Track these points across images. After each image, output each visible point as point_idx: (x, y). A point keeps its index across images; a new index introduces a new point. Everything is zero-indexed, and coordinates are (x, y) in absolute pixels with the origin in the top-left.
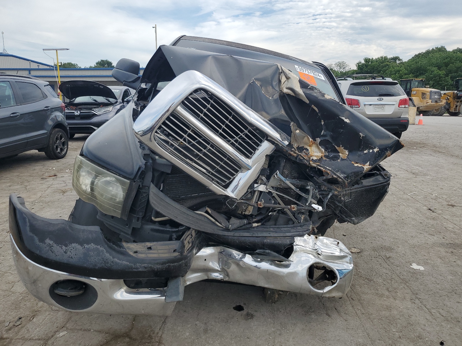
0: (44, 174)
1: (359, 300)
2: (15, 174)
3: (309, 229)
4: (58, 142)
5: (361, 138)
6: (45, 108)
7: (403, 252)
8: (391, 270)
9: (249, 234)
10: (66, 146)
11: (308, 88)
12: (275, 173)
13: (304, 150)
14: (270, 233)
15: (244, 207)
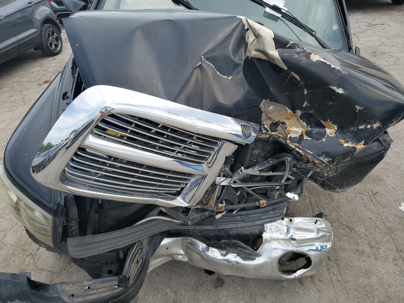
0: (41, 78)
1: (336, 260)
2: (16, 79)
3: (283, 213)
4: (51, 39)
5: (357, 111)
6: (29, 5)
7: (393, 185)
8: (376, 213)
9: (212, 227)
10: (60, 41)
11: (288, 46)
12: (240, 169)
13: (281, 125)
14: (236, 224)
15: (205, 200)
